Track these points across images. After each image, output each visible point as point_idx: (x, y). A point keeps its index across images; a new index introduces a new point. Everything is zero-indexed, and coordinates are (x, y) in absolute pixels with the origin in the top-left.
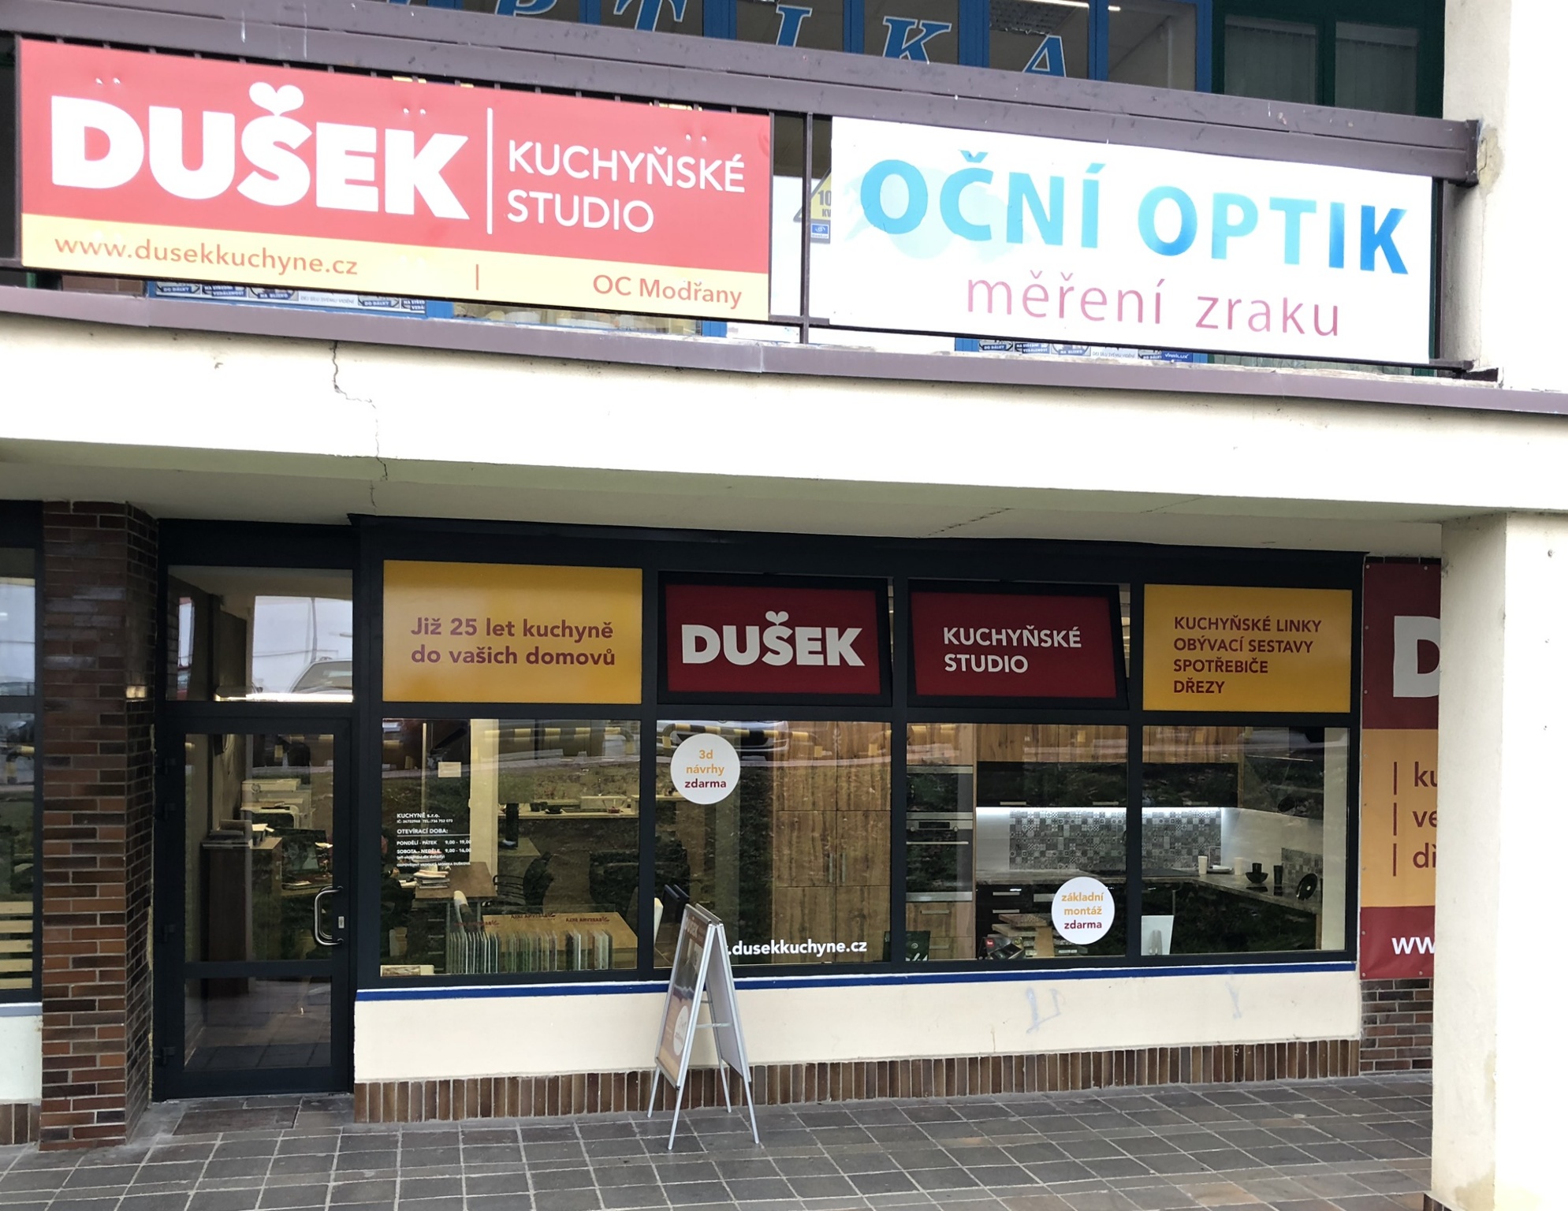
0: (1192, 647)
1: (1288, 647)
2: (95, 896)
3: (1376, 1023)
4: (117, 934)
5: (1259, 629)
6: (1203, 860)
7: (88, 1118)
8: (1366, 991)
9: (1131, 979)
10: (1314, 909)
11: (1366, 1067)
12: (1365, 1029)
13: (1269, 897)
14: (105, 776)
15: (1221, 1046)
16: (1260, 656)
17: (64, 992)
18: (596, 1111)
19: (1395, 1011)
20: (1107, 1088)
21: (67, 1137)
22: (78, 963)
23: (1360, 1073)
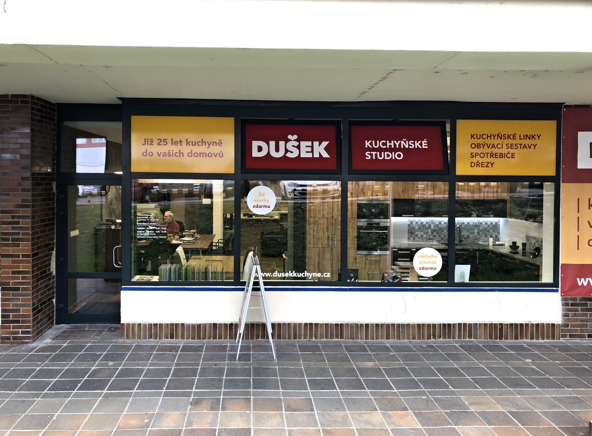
0: (479, 147)
1: (525, 147)
2: (20, 247)
3: (569, 317)
4: (28, 262)
5: (511, 139)
6: (491, 240)
7: (18, 333)
8: (564, 302)
9: (450, 292)
10: (538, 263)
11: (563, 336)
12: (563, 319)
13: (519, 256)
14: (23, 201)
15: (492, 324)
16: (511, 151)
17: (8, 284)
18: (216, 339)
19: (579, 311)
20: (438, 340)
21: (10, 339)
22: (13, 273)
23: (561, 339)
